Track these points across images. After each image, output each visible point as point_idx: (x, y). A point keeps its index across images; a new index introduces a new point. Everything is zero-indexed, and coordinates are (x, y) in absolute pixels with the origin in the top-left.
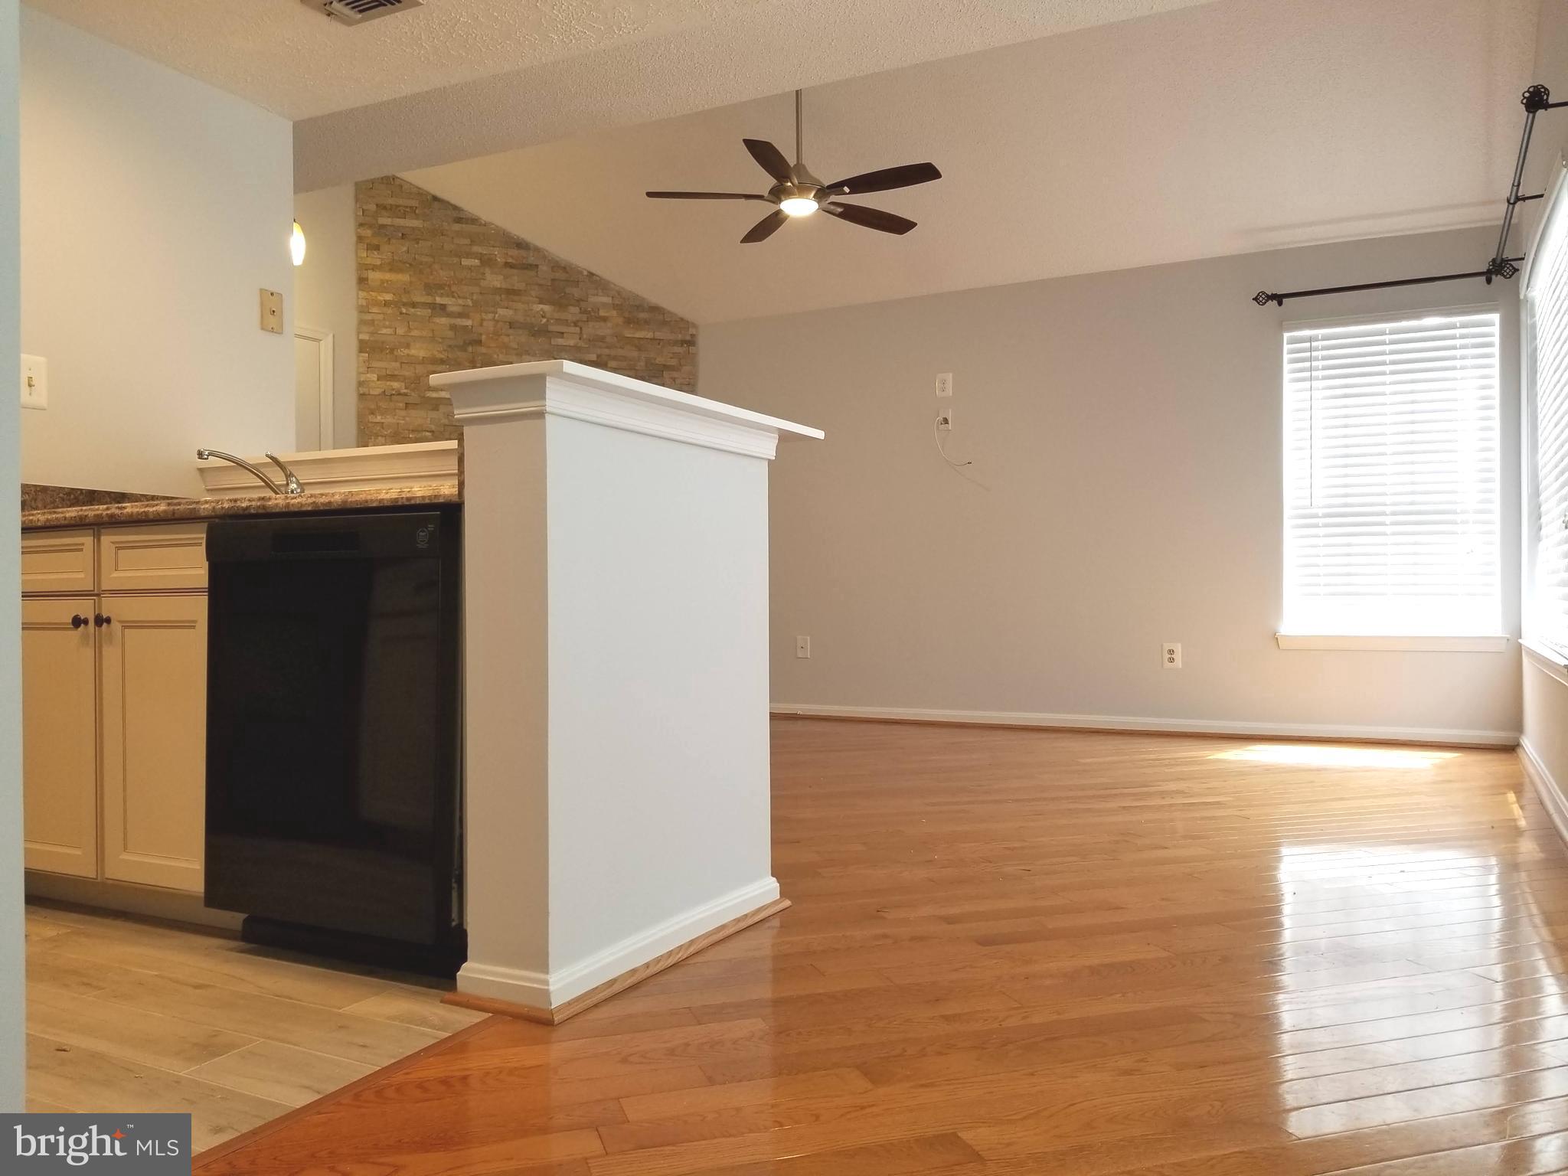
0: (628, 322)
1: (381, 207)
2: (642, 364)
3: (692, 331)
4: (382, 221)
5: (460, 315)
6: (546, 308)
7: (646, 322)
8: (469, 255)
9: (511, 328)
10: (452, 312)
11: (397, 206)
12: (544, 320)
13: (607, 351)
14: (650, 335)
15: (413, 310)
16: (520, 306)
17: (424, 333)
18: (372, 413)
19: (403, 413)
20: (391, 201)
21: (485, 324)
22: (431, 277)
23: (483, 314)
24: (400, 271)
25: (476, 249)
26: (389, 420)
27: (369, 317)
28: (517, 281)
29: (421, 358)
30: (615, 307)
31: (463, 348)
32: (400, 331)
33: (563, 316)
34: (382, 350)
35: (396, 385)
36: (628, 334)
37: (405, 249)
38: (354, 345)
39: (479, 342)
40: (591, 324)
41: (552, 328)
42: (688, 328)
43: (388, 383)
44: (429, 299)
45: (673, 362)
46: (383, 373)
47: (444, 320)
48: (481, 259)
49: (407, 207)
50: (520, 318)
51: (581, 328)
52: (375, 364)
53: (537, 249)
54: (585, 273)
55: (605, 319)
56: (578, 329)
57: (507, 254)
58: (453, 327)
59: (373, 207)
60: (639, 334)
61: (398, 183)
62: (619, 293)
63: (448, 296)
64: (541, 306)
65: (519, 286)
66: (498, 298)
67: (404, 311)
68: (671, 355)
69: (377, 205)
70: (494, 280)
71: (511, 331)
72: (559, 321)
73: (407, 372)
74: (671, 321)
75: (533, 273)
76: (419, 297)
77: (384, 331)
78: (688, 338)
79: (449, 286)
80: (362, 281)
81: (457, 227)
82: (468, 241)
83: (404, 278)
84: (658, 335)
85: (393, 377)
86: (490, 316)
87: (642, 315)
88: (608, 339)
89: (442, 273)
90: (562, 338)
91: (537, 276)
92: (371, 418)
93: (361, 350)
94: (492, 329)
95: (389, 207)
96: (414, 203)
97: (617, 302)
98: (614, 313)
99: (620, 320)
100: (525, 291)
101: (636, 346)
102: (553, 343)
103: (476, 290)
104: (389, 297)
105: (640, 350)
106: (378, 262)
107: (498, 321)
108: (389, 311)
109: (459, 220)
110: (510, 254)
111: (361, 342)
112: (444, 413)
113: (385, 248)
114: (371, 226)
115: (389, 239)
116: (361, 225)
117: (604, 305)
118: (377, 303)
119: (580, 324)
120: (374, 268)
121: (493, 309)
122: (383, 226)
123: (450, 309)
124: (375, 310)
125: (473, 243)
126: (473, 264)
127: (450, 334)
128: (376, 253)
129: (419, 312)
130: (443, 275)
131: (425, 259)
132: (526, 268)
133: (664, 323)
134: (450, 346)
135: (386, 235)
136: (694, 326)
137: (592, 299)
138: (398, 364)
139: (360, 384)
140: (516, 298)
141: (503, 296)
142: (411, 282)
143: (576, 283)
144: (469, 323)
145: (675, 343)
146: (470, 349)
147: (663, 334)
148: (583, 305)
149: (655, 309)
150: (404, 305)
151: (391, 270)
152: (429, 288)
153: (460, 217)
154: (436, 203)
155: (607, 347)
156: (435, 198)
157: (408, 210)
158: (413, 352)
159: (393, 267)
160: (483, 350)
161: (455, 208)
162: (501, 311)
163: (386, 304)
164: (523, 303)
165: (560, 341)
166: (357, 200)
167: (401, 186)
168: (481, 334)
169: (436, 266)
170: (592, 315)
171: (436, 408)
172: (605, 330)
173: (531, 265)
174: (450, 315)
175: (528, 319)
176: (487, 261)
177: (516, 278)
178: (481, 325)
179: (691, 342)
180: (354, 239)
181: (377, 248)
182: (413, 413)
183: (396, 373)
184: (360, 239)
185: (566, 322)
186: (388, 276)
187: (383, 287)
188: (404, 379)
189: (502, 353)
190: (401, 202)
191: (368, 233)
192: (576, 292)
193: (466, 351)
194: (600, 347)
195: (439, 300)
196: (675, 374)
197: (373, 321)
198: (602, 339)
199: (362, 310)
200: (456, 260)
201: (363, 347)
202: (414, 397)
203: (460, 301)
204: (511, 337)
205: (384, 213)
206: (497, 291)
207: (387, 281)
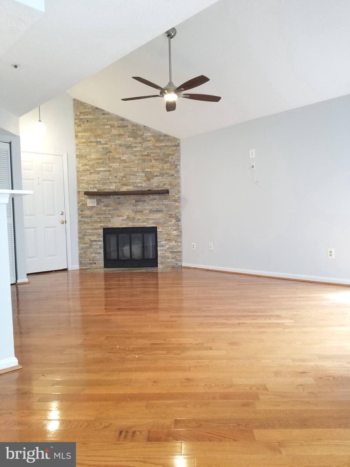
0: (157, 141)
1: (81, 113)
2: (162, 154)
3: (178, 142)
4: (81, 117)
5: (105, 144)
6: (131, 139)
7: (163, 140)
8: (106, 125)
9: (120, 146)
10: (103, 143)
11: (85, 112)
12: (130, 143)
13: (150, 151)
14: (164, 144)
15: (91, 144)
16: (123, 139)
17: (95, 151)
18: (81, 176)
19: (89, 176)
20: (83, 111)
21: (112, 146)
22: (96, 133)
23: (111, 143)
24: (87, 132)
25: (109, 122)
26: (85, 178)
27: (79, 147)
28: (121, 131)
29: (94, 158)
30: (152, 136)
31: (106, 154)
32: (88, 151)
33: (136, 141)
34: (83, 157)
35: (87, 167)
36: (157, 145)
37: (88, 125)
38: (75, 156)
39: (110, 152)
40: (145, 143)
41: (132, 145)
42: (177, 141)
43: (85, 167)
44: (96, 140)
45: (172, 153)
46: (83, 164)
47: (100, 146)
48: (110, 126)
49: (88, 112)
50: (123, 143)
51: (142, 144)
52: (81, 161)
53: (127, 120)
54: (143, 126)
55: (149, 141)
56: (141, 145)
57: (118, 123)
58: (103, 148)
59: (79, 113)
60: (160, 145)
61: (85, 105)
62: (154, 132)
63: (101, 138)
64: (129, 138)
65: (123, 133)
66: (116, 137)
67: (89, 144)
68: (171, 150)
69: (80, 112)
70: (115, 132)
71: (120, 147)
72: (135, 143)
73: (90, 163)
74: (171, 139)
75: (127, 128)
76: (93, 139)
77: (83, 151)
78: (177, 144)
79: (101, 135)
80: (76, 136)
81: (103, 116)
82: (106, 120)
83: (88, 134)
84: (167, 144)
85: (86, 165)
86: (114, 143)
87: (162, 138)
88: (151, 147)
89: (99, 131)
90: (136, 148)
91: (128, 129)
92: (80, 178)
93: (77, 157)
94: (114, 147)
95: (83, 113)
96: (90, 110)
97: (153, 135)
98: (152, 138)
99: (154, 141)
100: (124, 134)
101: (159, 148)
102: (133, 150)
103: (109, 135)
104: (84, 140)
105: (161, 150)
106: (81, 130)
107: (116, 145)
108: (84, 145)
109: (104, 114)
110: (119, 123)
111: (77, 155)
112: (101, 175)
113: (82, 125)
114: (78, 119)
115: (84, 123)
116: (75, 119)
117: (149, 136)
118: (81, 143)
119: (142, 143)
120: (80, 132)
121: (114, 141)
122: (81, 119)
123: (102, 142)
124: (80, 145)
125: (108, 121)
126: (108, 127)
127: (102, 150)
128: (80, 127)
129: (92, 144)
130: (99, 132)
131: (94, 128)
132: (124, 127)
133: (169, 140)
134: (102, 154)
135: (83, 121)
136: (179, 140)
137: (145, 135)
138: (87, 161)
139: (77, 168)
140: (121, 137)
141: (118, 136)
142: (90, 135)
143: (140, 130)
144: (107, 146)
145: (173, 146)
146: (108, 154)
147: (169, 144)
148: (142, 137)
149: (166, 136)
150: (89, 142)
151: (84, 132)
152: (96, 136)
153: (104, 113)
154: (97, 110)
155: (150, 150)
156: (97, 108)
157: (89, 113)
158: (92, 157)
159: (85, 131)
160: (112, 154)
161: (102, 110)
162: (117, 141)
163: (83, 143)
164: (124, 138)
165: (135, 149)
166: (74, 112)
167: (86, 106)
168: (111, 149)
169: (98, 129)
170: (145, 140)
171: (99, 174)
172: (149, 144)
173: (126, 126)
174: (102, 144)
175: (125, 143)
176: (112, 126)
177: (121, 130)
178: (111, 146)
179: (178, 145)
180: (74, 124)
181: (80, 126)
182: (92, 175)
183: (87, 164)
184: (75, 123)
185: (137, 143)
186: (83, 134)
187: (82, 137)
188: (89, 165)
189: (118, 155)
190: (87, 110)
191: (77, 121)
192: (140, 133)
193: (107, 155)
194: (148, 150)
195: (98, 140)
196: (173, 157)
197: (80, 148)
198: (149, 147)
199: (77, 145)
200: (103, 127)
201: (77, 156)
202: (92, 171)
203: (105, 140)
204: (120, 149)
205: (82, 115)
206: (115, 135)
207: (83, 136)
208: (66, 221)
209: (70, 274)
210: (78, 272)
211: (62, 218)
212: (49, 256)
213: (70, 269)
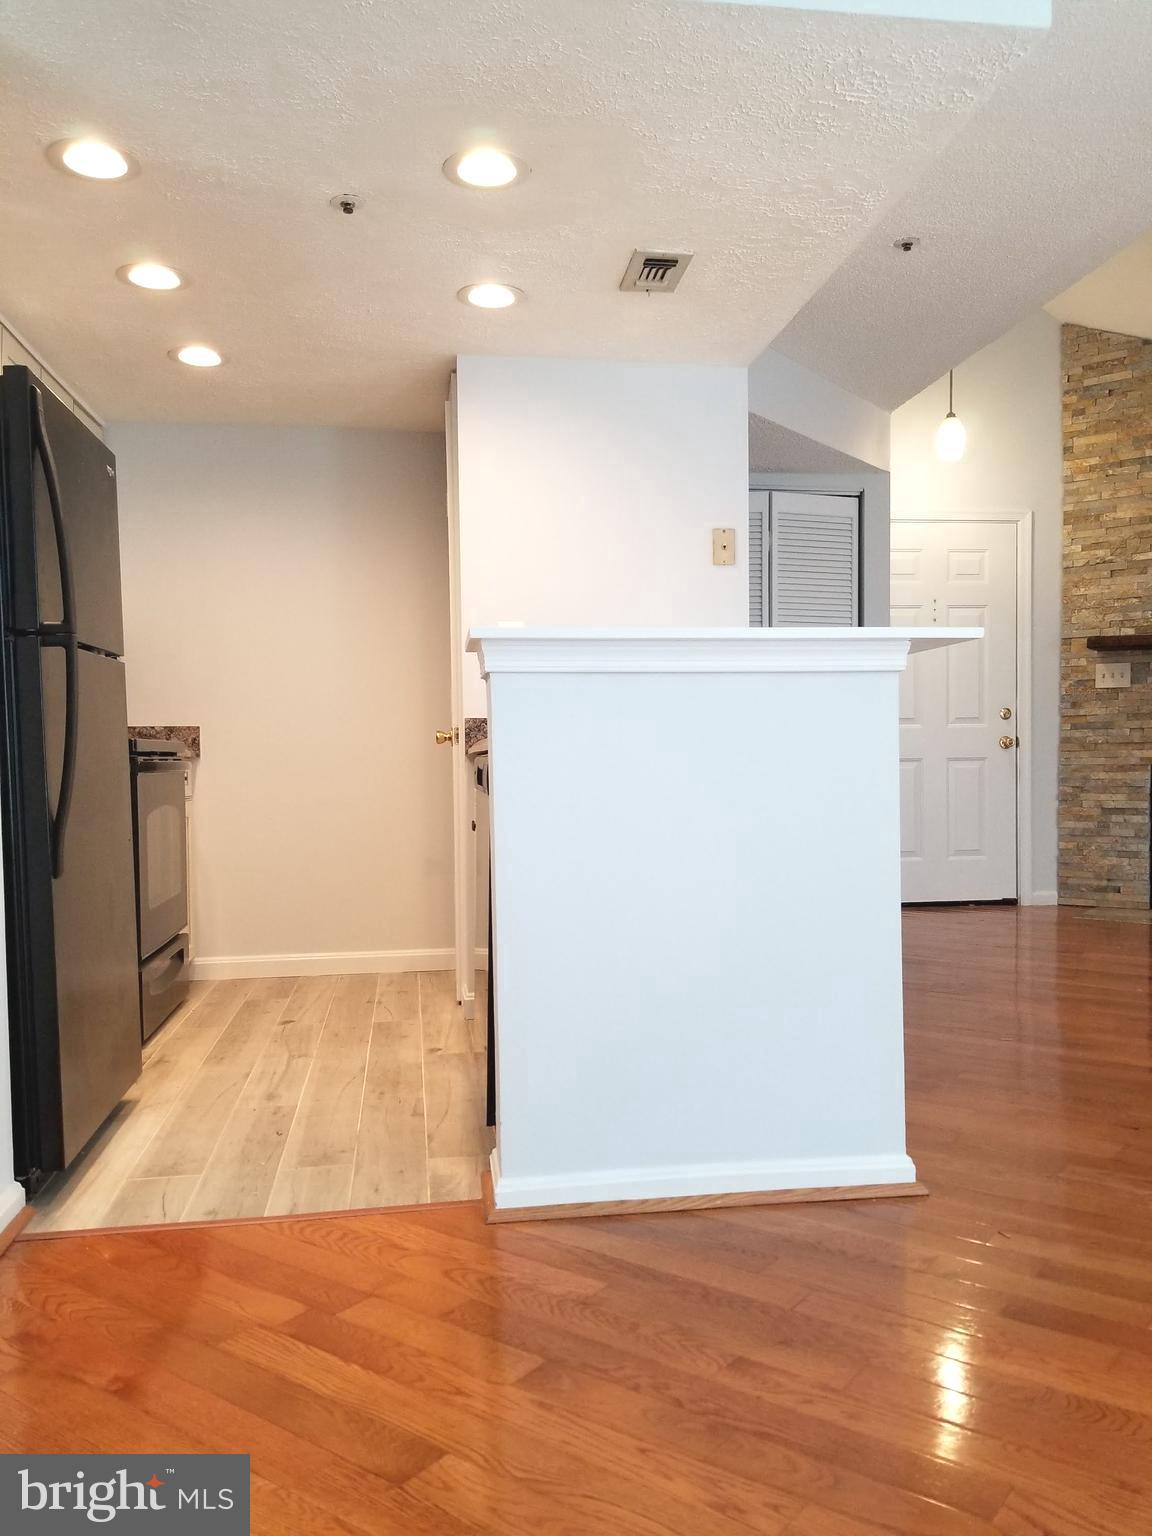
1: (1088, 367)
4: (1089, 382)
11: (1104, 362)
15: (1120, 469)
17: (1132, 492)
18: (1076, 586)
19: (1108, 581)
20: (1097, 359)
24: (1106, 430)
26: (1093, 590)
27: (1074, 486)
29: (1128, 520)
32: (1106, 495)
34: (1086, 518)
35: (1101, 553)
37: (1112, 406)
38: (1059, 519)
43: (1092, 552)
44: (1138, 454)
46: (1089, 542)
49: (1113, 360)
52: (1080, 534)
59: (1079, 371)
61: (1104, 337)
67: (1111, 472)
69: (1084, 367)
73: (1113, 537)
76: (1128, 453)
77: (1089, 498)
80: (1067, 451)
83: (1109, 437)
85: (1098, 545)
92: (1075, 592)
93: (1066, 522)
95: (1095, 365)
96: (1121, 354)
104: (1094, 461)
106: (1084, 427)
108: (1094, 476)
111: (1065, 513)
113: (1091, 410)
114: (1076, 391)
115: (1096, 400)
116: (1066, 393)
118: (1083, 471)
120: (1081, 434)
122: (1088, 388)
124: (1080, 478)
128: (1081, 418)
129: (1125, 470)
131: (1135, 411)
135: (1093, 396)
138: (1103, 531)
139: (1064, 557)
142: (1119, 441)
150: (1111, 465)
151: (1097, 432)
152: (1139, 442)
157: (1116, 363)
158: (1120, 514)
159: (1099, 428)
163: (1092, 469)
166: (1063, 368)
167: (1109, 339)
180: (1059, 409)
181: (1082, 412)
182: (1119, 579)
183: (1101, 540)
184: (1066, 407)
186: (1094, 439)
187: (1089, 452)
188: (1109, 545)
190: (1110, 356)
191: (1073, 399)
197: (1078, 489)
199: (1068, 480)
201: (1068, 518)
202: (1120, 563)
205: (1092, 373)
207: (1094, 445)
208: (1017, 738)
209: (1025, 917)
210: (1054, 914)
211: (1007, 729)
212: (959, 852)
213: (1025, 902)
